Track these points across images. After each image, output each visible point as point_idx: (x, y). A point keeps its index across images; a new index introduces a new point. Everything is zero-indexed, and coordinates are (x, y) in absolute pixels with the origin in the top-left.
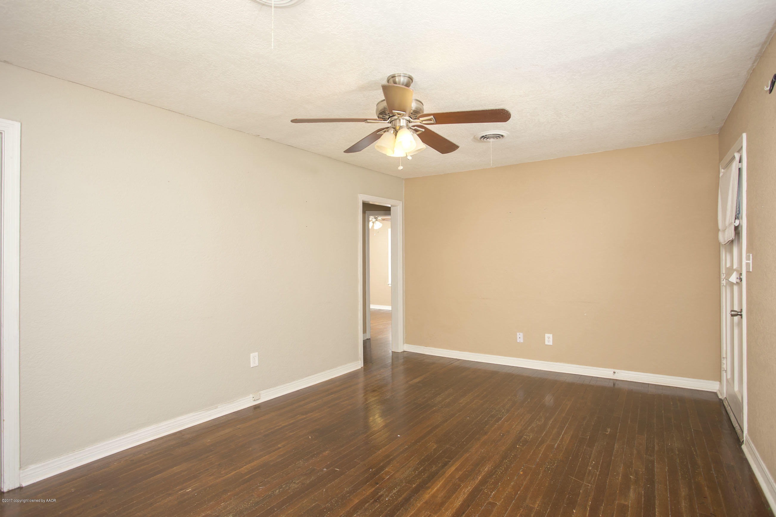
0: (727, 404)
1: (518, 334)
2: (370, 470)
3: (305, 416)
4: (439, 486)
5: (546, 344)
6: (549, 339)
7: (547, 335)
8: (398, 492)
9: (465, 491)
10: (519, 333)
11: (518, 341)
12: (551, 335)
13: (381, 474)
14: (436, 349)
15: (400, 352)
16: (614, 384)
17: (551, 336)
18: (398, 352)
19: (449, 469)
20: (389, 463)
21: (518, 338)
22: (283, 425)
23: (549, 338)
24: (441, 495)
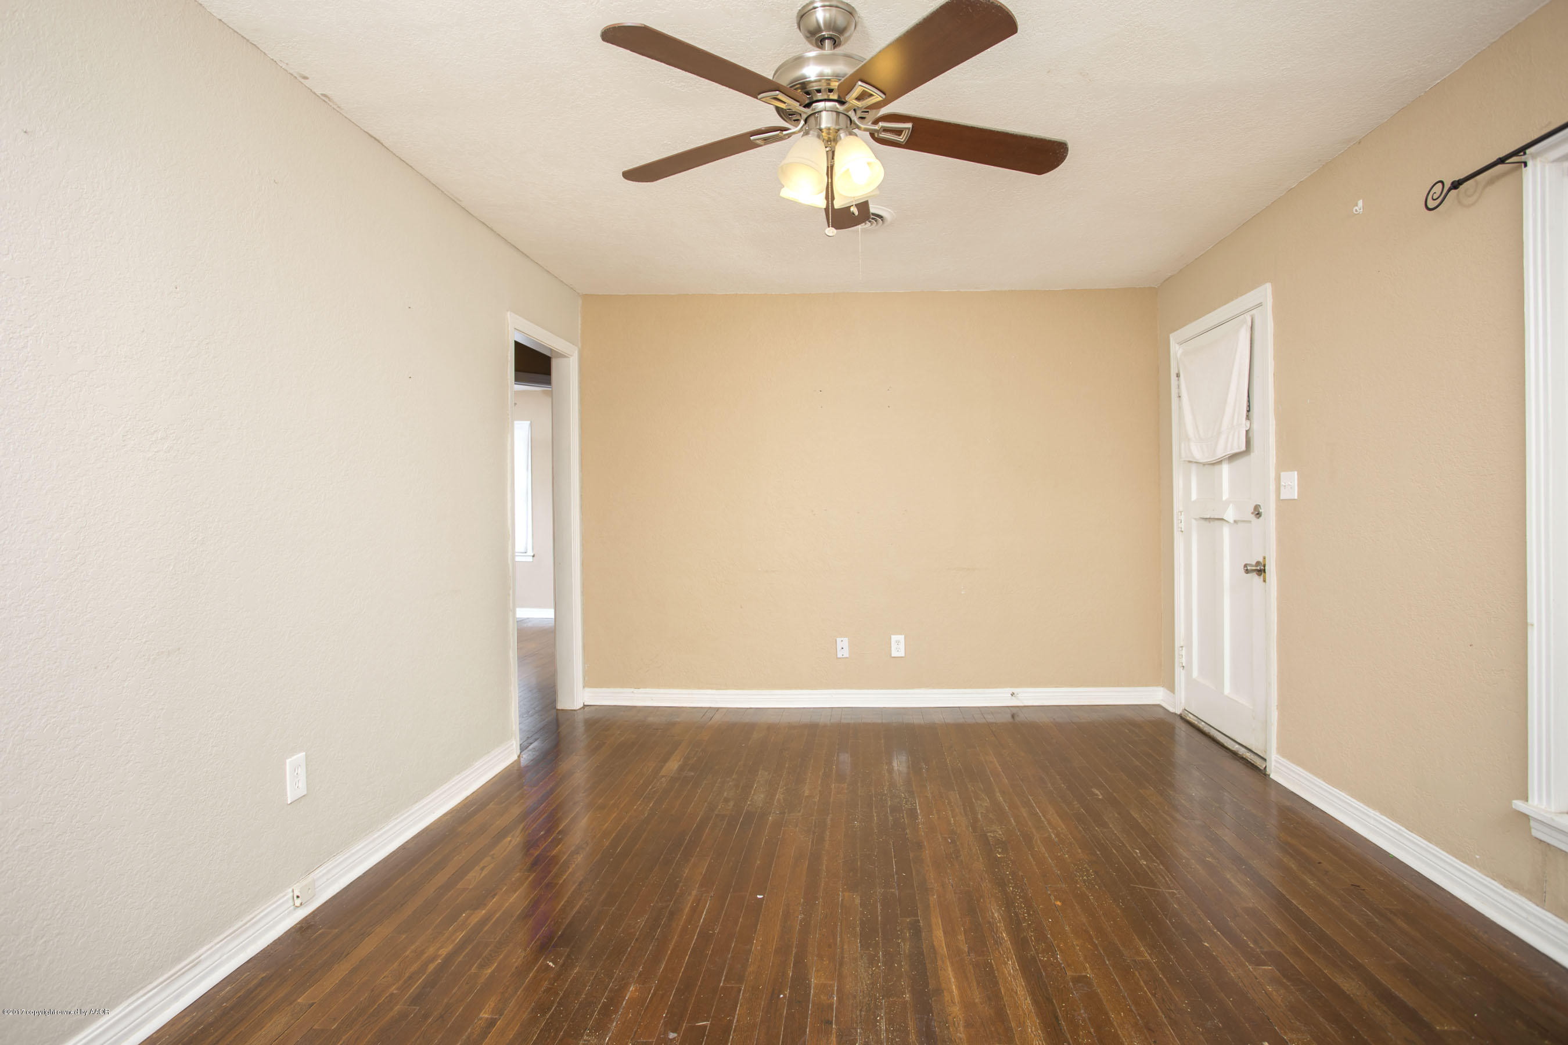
0: (1196, 719)
1: (839, 640)
2: (779, 996)
3: (484, 912)
4: (953, 980)
5: (893, 656)
6: (898, 646)
7: (894, 638)
8: (890, 1022)
9: (1009, 972)
10: (841, 639)
11: (839, 655)
12: (903, 637)
13: (814, 996)
14: (662, 691)
15: (578, 708)
16: (1013, 716)
17: (901, 638)
18: (574, 709)
19: (934, 937)
20: (800, 963)
21: (839, 648)
22: (444, 952)
23: (898, 642)
24: (977, 996)
